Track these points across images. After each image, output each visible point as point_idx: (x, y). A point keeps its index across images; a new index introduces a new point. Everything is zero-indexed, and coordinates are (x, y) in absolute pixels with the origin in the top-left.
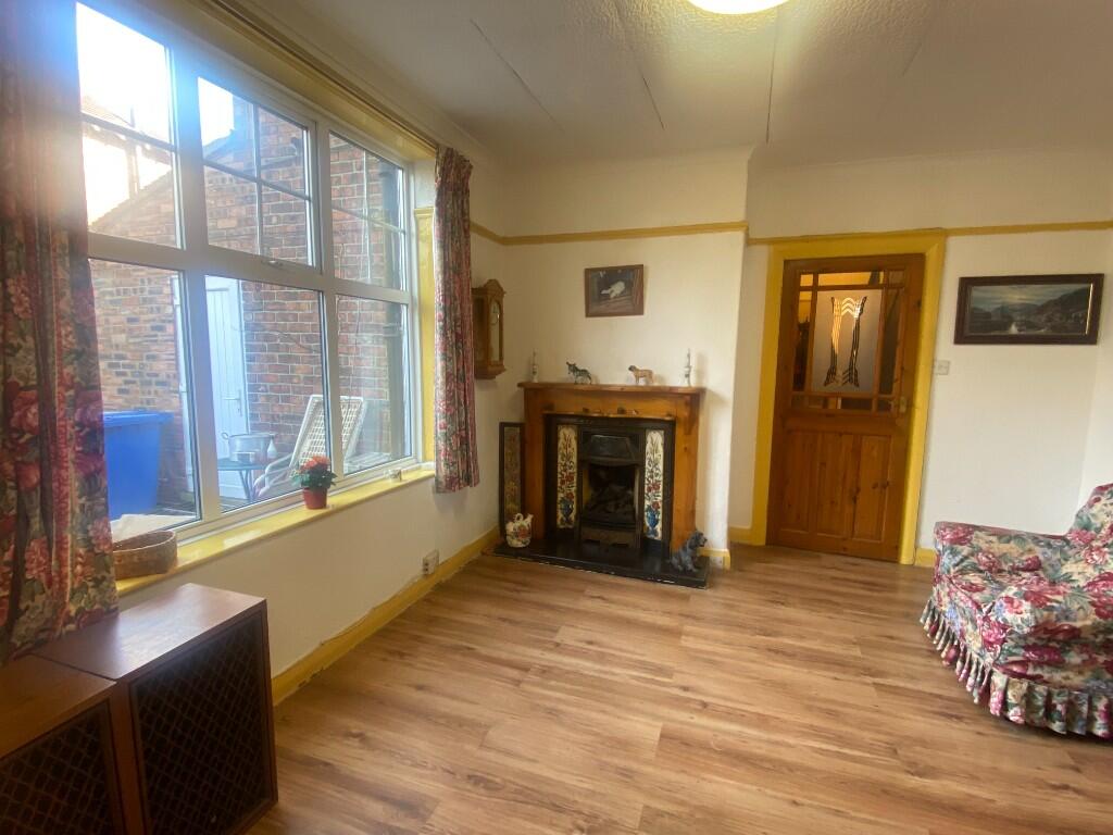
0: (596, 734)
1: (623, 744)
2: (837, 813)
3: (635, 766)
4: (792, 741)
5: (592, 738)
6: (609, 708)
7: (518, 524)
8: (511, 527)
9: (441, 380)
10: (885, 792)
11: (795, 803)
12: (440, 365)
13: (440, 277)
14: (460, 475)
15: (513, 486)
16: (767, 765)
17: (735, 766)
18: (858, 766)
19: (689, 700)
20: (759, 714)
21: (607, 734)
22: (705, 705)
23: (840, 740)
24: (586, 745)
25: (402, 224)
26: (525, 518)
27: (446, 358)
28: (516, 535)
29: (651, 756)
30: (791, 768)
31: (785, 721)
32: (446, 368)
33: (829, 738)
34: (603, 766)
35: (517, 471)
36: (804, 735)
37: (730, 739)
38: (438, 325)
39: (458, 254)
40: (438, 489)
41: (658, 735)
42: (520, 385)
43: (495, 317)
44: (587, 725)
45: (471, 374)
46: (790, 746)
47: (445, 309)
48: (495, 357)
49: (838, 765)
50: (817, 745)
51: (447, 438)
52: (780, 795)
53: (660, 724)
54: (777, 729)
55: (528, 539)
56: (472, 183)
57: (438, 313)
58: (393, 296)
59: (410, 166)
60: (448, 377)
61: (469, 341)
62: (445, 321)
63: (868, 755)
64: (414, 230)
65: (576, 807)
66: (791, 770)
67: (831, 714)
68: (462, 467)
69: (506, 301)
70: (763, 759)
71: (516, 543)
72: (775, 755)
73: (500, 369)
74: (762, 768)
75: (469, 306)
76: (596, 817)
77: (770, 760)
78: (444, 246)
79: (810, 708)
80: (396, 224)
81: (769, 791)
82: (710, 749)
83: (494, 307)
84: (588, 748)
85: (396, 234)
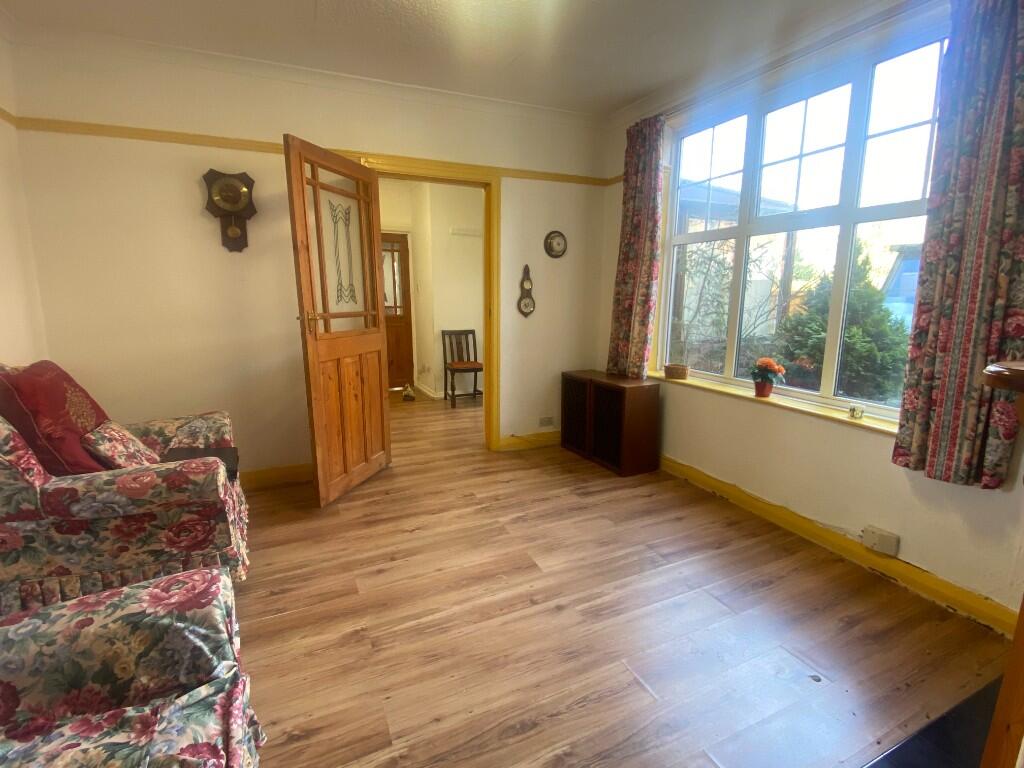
2: (415, 577)
4: (456, 609)
10: (384, 605)
11: (440, 570)
16: (464, 582)
17: (484, 571)
18: (405, 614)
19: (546, 599)
20: (492, 618)
22: (534, 603)
23: (419, 631)
30: (450, 588)
31: (468, 623)
33: (429, 627)
36: (449, 619)
37: (495, 587)
41: (538, 564)
46: (456, 603)
49: (420, 607)
50: (437, 616)
52: (449, 570)
53: (546, 570)
54: (470, 612)
63: (396, 629)
66: (449, 587)
67: (432, 657)
70: (467, 585)
72: (464, 590)
74: (466, 579)
77: (463, 586)
79: (453, 652)
81: (456, 569)
82: (504, 573)
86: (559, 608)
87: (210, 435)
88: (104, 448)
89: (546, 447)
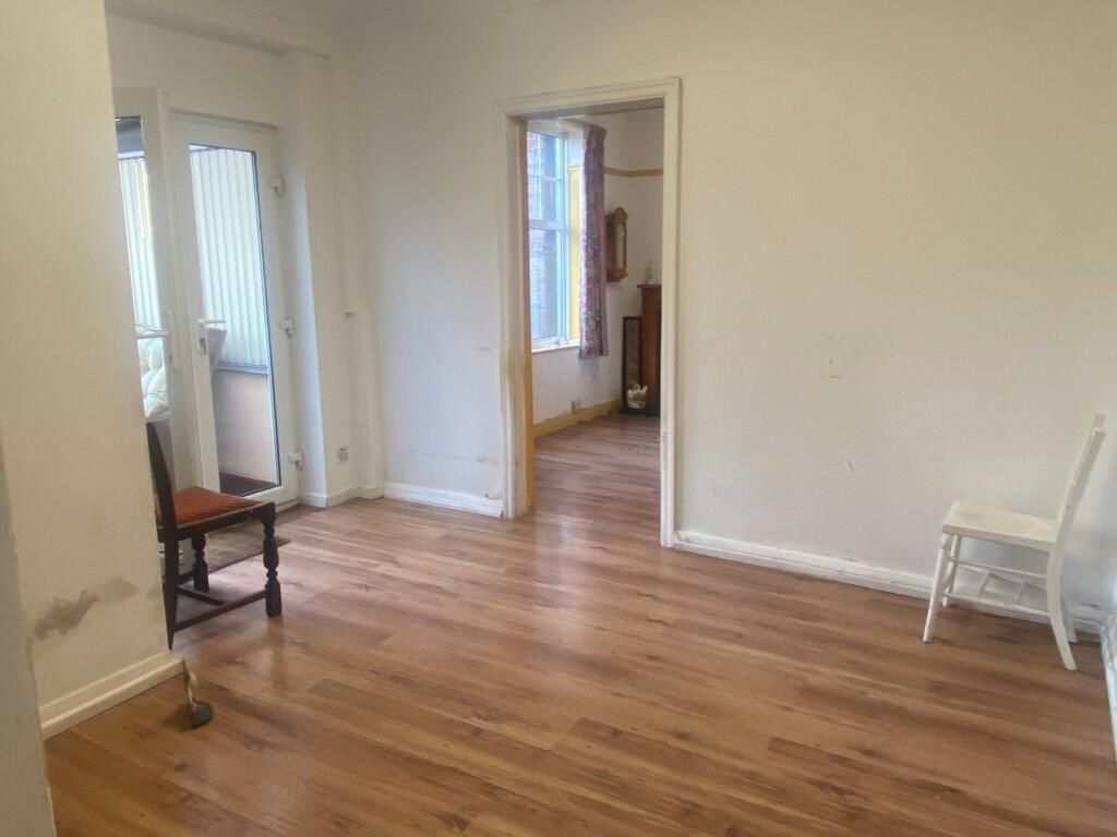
7: (635, 392)
8: (630, 393)
9: (584, 281)
12: (584, 271)
13: (585, 213)
14: (595, 349)
15: (633, 367)
25: (559, 176)
26: (642, 388)
27: (587, 266)
28: (636, 398)
32: (587, 273)
35: (636, 355)
38: (583, 244)
39: (596, 195)
40: (581, 355)
42: (639, 286)
43: (620, 235)
45: (604, 278)
47: (587, 233)
48: (620, 265)
51: (587, 321)
55: (644, 403)
56: (606, 143)
57: (583, 237)
58: (551, 225)
59: (565, 135)
60: (589, 280)
61: (603, 253)
62: (587, 241)
64: (566, 179)
68: (597, 342)
69: (629, 223)
71: (635, 405)
73: (623, 274)
75: (602, 230)
78: (588, 191)
80: (554, 175)
83: (620, 228)
85: (554, 184)
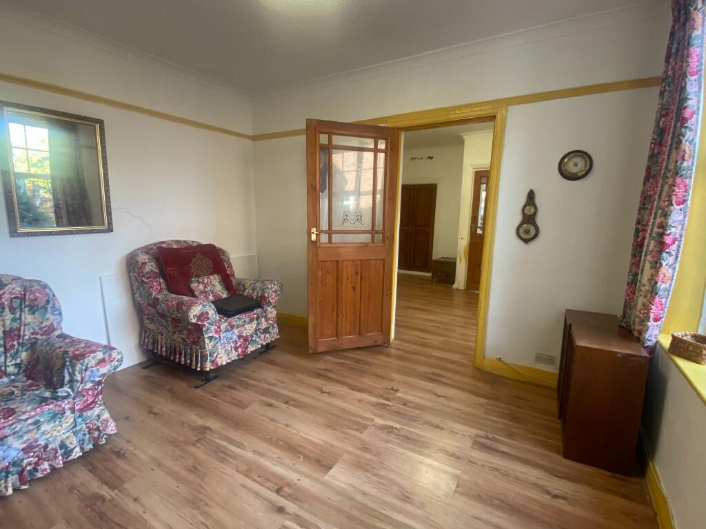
0: (375, 475)
1: (360, 466)
3: (358, 452)
5: (379, 472)
6: (359, 497)
21: (368, 474)
24: (386, 469)
29: (345, 456)
34: (378, 454)
36: (235, 457)
37: (287, 461)
41: (333, 470)
44: (379, 482)
53: (327, 478)
65: (398, 437)
76: (388, 432)
84: (384, 466)
86: (281, 510)
87: (260, 292)
88: (194, 285)
89: (538, 386)
